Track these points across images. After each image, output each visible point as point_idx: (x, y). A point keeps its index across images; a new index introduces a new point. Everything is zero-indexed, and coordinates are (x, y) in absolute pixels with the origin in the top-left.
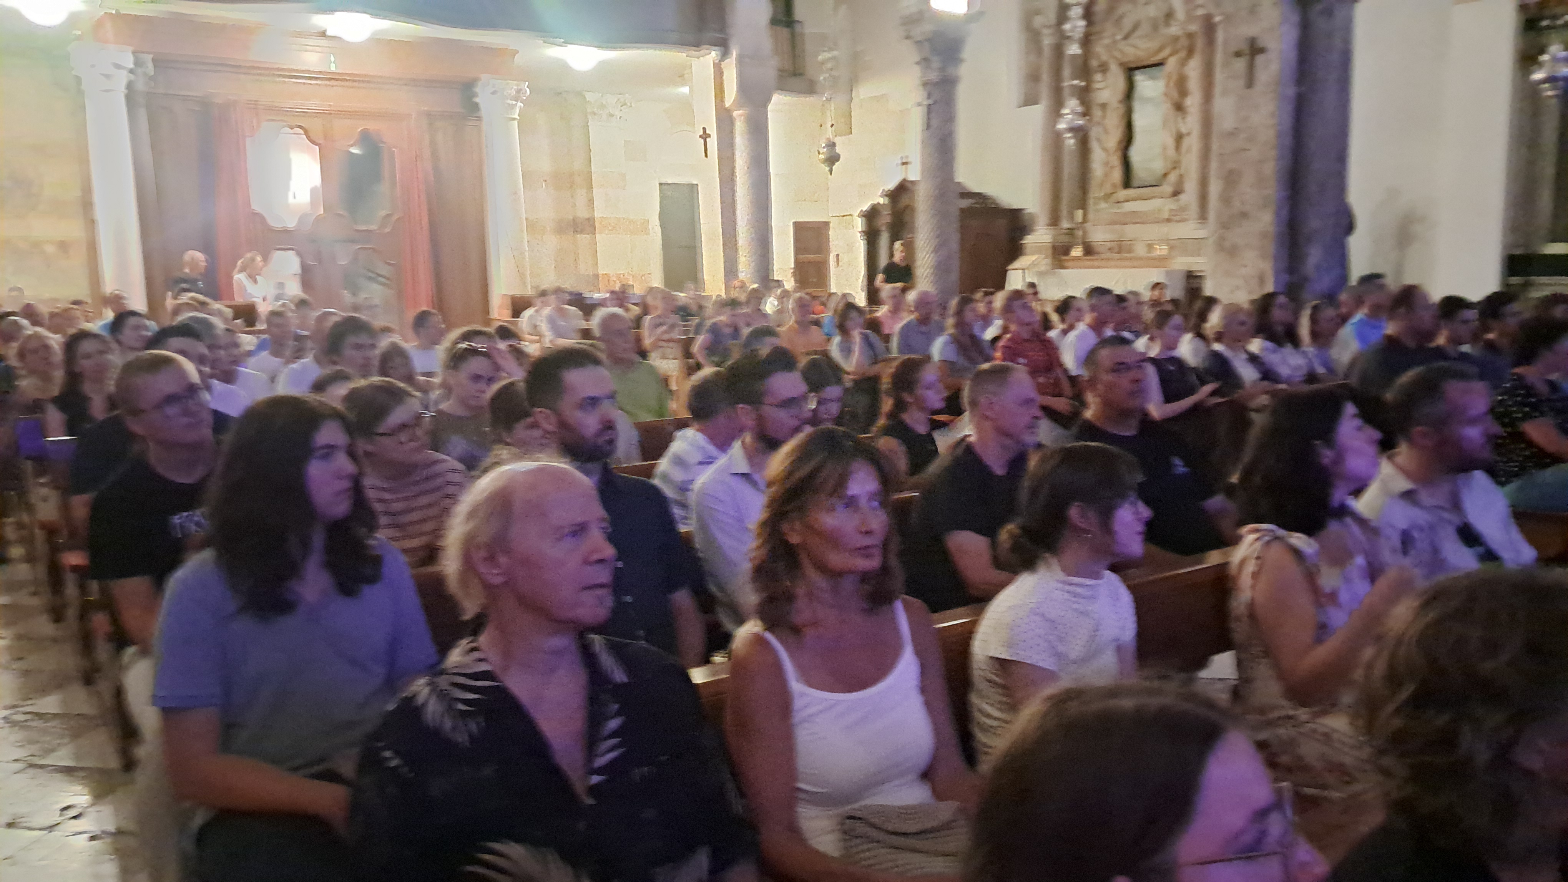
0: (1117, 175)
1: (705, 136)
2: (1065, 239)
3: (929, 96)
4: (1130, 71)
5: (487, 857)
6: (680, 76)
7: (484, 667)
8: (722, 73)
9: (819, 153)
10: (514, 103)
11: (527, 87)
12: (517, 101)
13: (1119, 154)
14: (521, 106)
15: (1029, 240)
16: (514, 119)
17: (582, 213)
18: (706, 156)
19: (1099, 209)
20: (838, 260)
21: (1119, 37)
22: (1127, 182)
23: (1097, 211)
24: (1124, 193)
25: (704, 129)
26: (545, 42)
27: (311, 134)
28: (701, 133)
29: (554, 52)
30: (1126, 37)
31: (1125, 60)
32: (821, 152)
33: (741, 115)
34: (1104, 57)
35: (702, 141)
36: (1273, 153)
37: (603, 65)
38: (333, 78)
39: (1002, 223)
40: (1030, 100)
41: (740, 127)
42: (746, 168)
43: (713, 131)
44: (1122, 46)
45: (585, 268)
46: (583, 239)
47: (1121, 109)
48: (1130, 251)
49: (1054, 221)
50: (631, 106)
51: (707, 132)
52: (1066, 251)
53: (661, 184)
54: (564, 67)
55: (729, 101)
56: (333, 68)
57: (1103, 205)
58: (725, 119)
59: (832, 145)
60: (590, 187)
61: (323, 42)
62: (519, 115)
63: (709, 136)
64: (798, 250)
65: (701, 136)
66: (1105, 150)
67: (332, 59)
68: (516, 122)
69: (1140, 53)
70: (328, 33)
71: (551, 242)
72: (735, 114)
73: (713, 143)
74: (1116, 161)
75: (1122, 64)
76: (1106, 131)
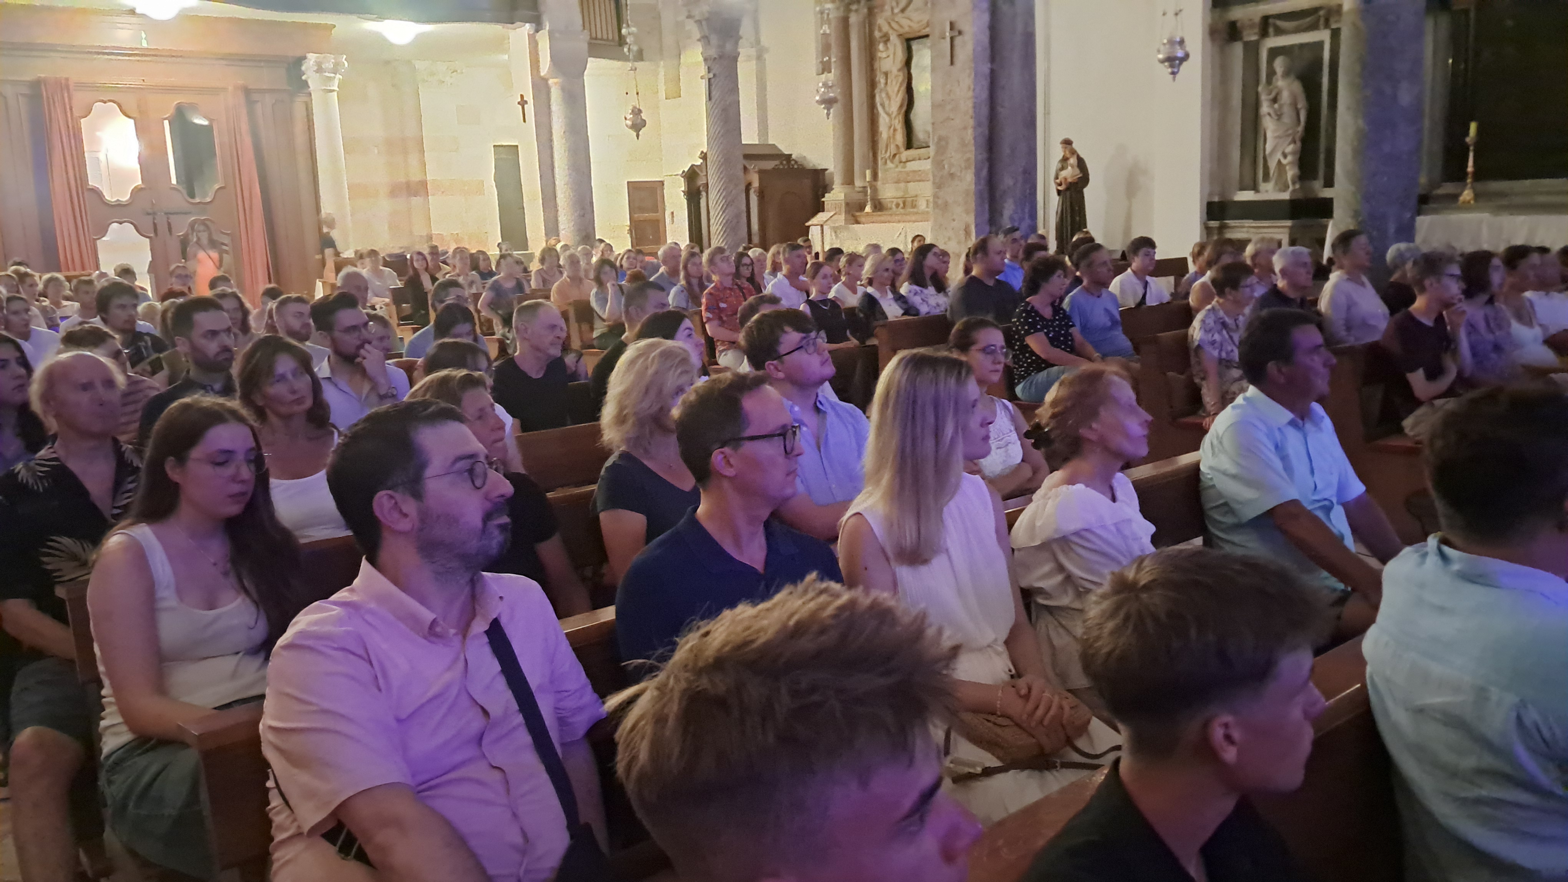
0: (900, 138)
1: (523, 103)
2: (860, 196)
3: (709, 70)
4: (908, 42)
5: (49, 543)
6: (500, 45)
7: (54, 456)
8: (537, 44)
9: (626, 119)
10: (332, 75)
11: (346, 60)
12: (336, 74)
13: (901, 118)
14: (340, 79)
15: (828, 198)
16: (333, 91)
17: (415, 177)
18: (525, 121)
19: (888, 170)
20: (673, 217)
21: (896, 11)
22: (909, 145)
23: (886, 170)
24: (906, 154)
25: (522, 96)
26: (359, 17)
27: (123, 108)
28: (519, 100)
29: (370, 26)
30: (903, 11)
31: (901, 31)
32: (628, 118)
33: (556, 84)
34: (886, 28)
35: (520, 107)
36: (971, 122)
37: (419, 37)
38: (144, 54)
39: (807, 183)
40: (825, 68)
41: (556, 94)
42: (562, 133)
43: (529, 98)
44: (900, 18)
45: (420, 230)
46: (416, 201)
47: (902, 77)
48: (914, 206)
49: (849, 180)
50: (462, 73)
51: (525, 99)
52: (862, 208)
53: (494, 146)
54: (381, 41)
55: (544, 70)
56: (145, 44)
57: (890, 165)
58: (541, 87)
59: (637, 112)
60: (422, 151)
61: (134, 20)
62: (338, 87)
63: (526, 102)
64: (633, 209)
65: (519, 103)
66: (888, 114)
67: (144, 35)
68: (335, 93)
69: (915, 26)
70: (138, 11)
71: (385, 205)
72: (551, 82)
73: (530, 108)
74: (899, 124)
75: (900, 36)
76: (888, 97)
